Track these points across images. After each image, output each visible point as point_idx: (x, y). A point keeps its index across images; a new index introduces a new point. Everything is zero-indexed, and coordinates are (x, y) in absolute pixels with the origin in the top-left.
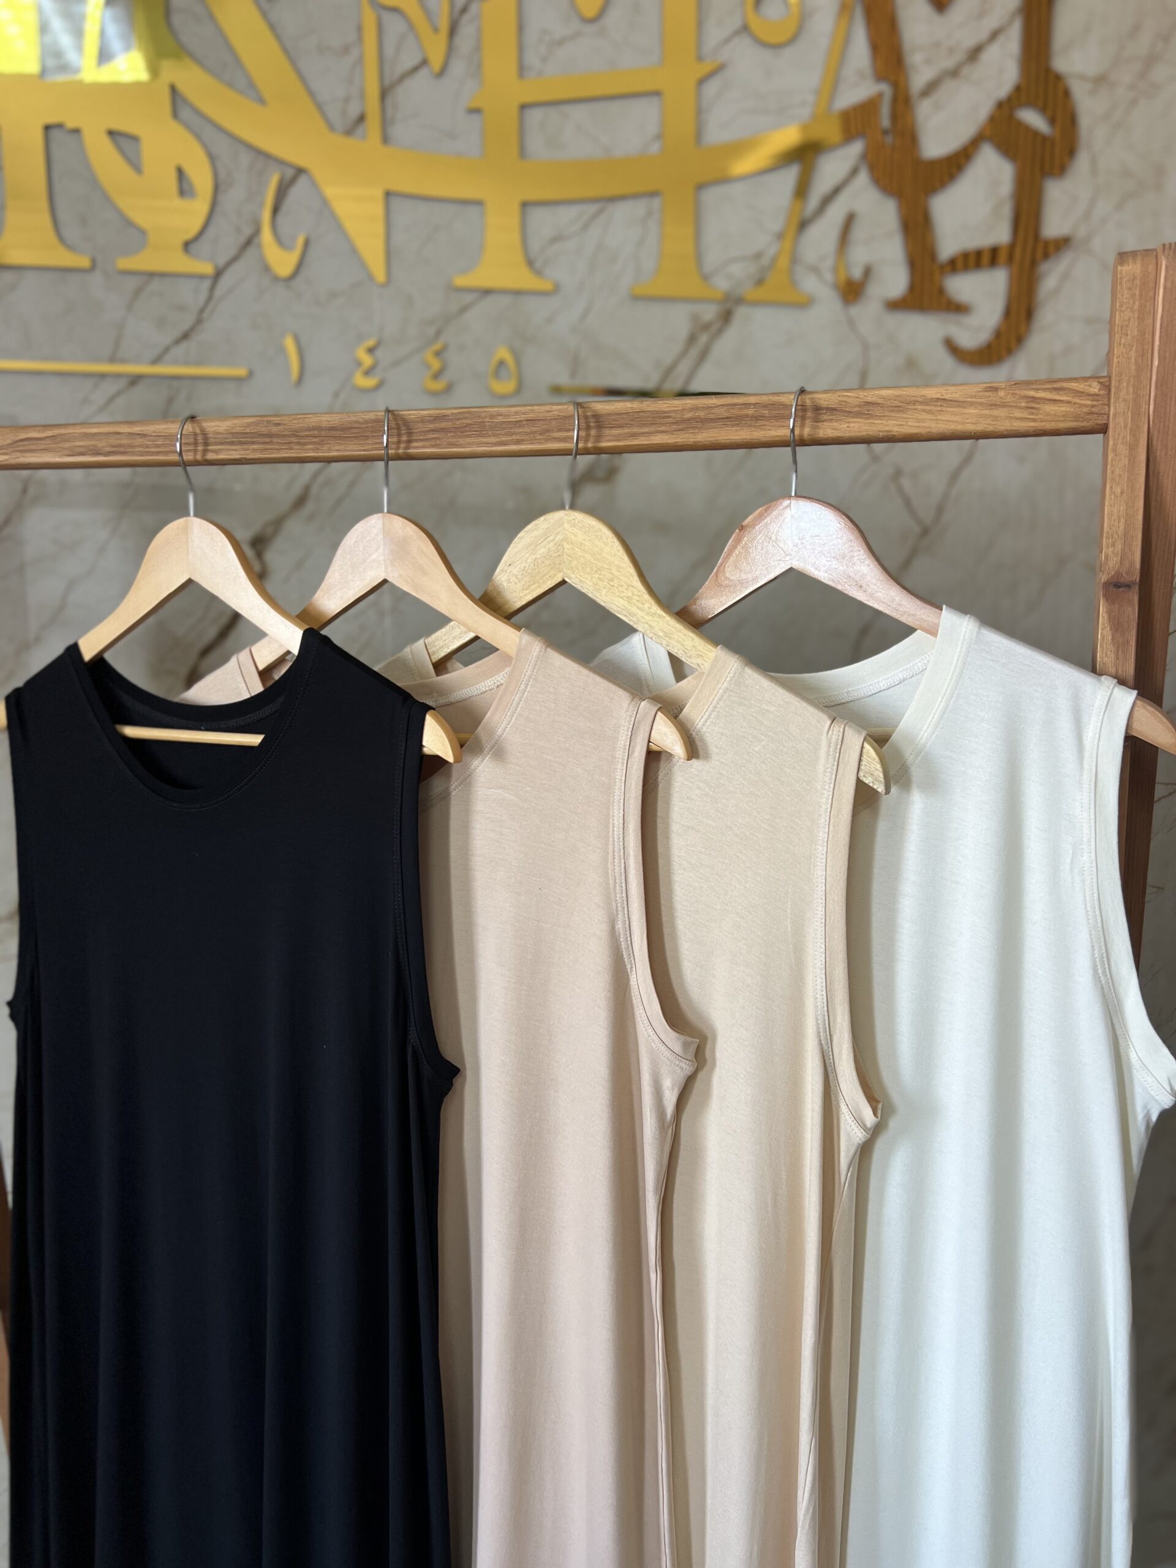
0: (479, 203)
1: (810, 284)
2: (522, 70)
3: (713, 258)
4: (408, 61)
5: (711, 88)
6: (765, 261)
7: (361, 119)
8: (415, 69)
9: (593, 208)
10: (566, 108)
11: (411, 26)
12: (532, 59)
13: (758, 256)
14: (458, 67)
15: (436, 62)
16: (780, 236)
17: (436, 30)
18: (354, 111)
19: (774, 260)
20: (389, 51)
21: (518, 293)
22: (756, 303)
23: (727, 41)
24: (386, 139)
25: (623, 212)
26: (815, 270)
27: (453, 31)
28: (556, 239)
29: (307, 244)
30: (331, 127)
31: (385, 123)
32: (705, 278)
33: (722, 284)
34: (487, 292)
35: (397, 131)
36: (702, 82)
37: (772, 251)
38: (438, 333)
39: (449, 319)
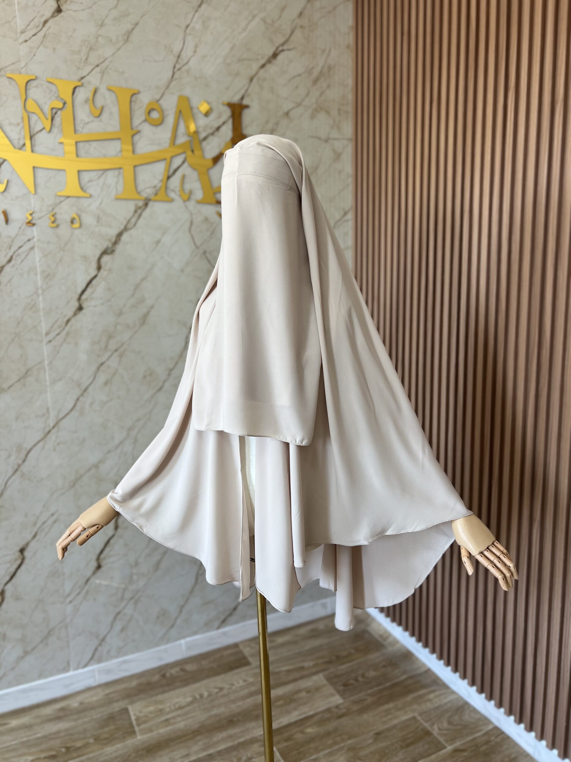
0: (64, 170)
1: (172, 195)
2: (75, 131)
3: (141, 187)
4: (38, 128)
5: (136, 138)
6: (158, 188)
7: (24, 145)
8: (41, 130)
9: (101, 172)
10: (91, 143)
11: (39, 118)
12: (79, 128)
13: (155, 187)
14: (55, 130)
15: (48, 128)
16: (161, 181)
17: (47, 119)
18: (22, 143)
19: (160, 188)
20: (32, 125)
21: (79, 197)
22: (156, 201)
23: (140, 124)
24: (32, 151)
25: (110, 174)
26: (173, 191)
27: (52, 119)
28: (90, 181)
29: (8, 182)
30: (15, 147)
31: (32, 146)
32: (139, 193)
33: (144, 195)
34: (68, 197)
35: (36, 148)
36: (133, 136)
37: (159, 185)
38: (53, 209)
39: (56, 205)
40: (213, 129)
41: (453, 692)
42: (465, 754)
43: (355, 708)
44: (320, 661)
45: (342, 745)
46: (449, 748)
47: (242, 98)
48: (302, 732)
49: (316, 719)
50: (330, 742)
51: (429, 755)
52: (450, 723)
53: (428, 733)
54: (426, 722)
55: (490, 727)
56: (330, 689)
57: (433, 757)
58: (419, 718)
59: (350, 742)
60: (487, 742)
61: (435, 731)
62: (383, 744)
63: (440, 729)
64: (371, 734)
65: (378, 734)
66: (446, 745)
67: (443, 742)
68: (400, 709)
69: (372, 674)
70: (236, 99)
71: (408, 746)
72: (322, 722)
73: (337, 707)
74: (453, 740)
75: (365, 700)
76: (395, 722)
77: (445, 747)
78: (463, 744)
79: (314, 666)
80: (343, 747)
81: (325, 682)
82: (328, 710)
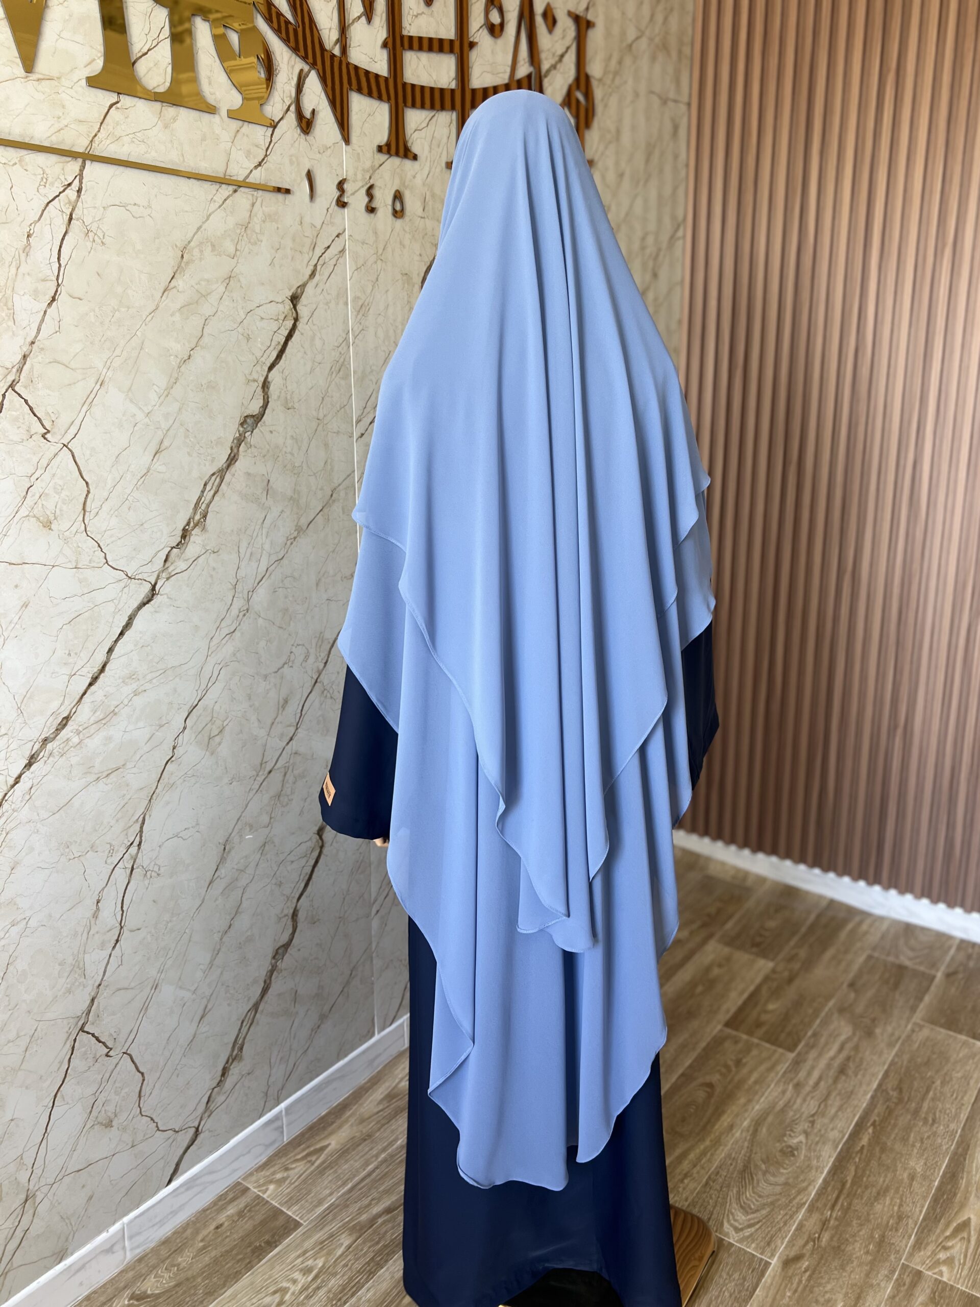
5: (473, 54)
8: (359, 17)
9: (431, 114)
12: (406, 23)
25: (441, 119)
28: (417, 130)
35: (352, 53)
38: (370, 178)
39: (374, 169)
40: (557, 59)
41: (881, 919)
42: (960, 976)
43: (796, 966)
44: (695, 926)
45: (827, 1009)
46: (939, 975)
47: (587, 9)
48: (766, 1012)
49: (764, 991)
50: (810, 1011)
51: (928, 989)
52: (912, 949)
53: (901, 968)
54: (888, 954)
55: (957, 942)
56: (742, 957)
57: (933, 988)
58: (876, 954)
59: (831, 1003)
60: (969, 957)
61: (907, 963)
62: (870, 993)
63: (910, 959)
64: (845, 986)
65: (852, 985)
66: (933, 972)
67: (927, 971)
68: (846, 952)
69: (771, 924)
70: (580, 10)
71: (896, 986)
72: (776, 993)
73: (774, 971)
74: (934, 965)
75: (796, 955)
76: (855, 967)
77: (934, 977)
78: (949, 966)
79: (691, 933)
80: (830, 1009)
81: (726, 950)
82: (767, 979)
